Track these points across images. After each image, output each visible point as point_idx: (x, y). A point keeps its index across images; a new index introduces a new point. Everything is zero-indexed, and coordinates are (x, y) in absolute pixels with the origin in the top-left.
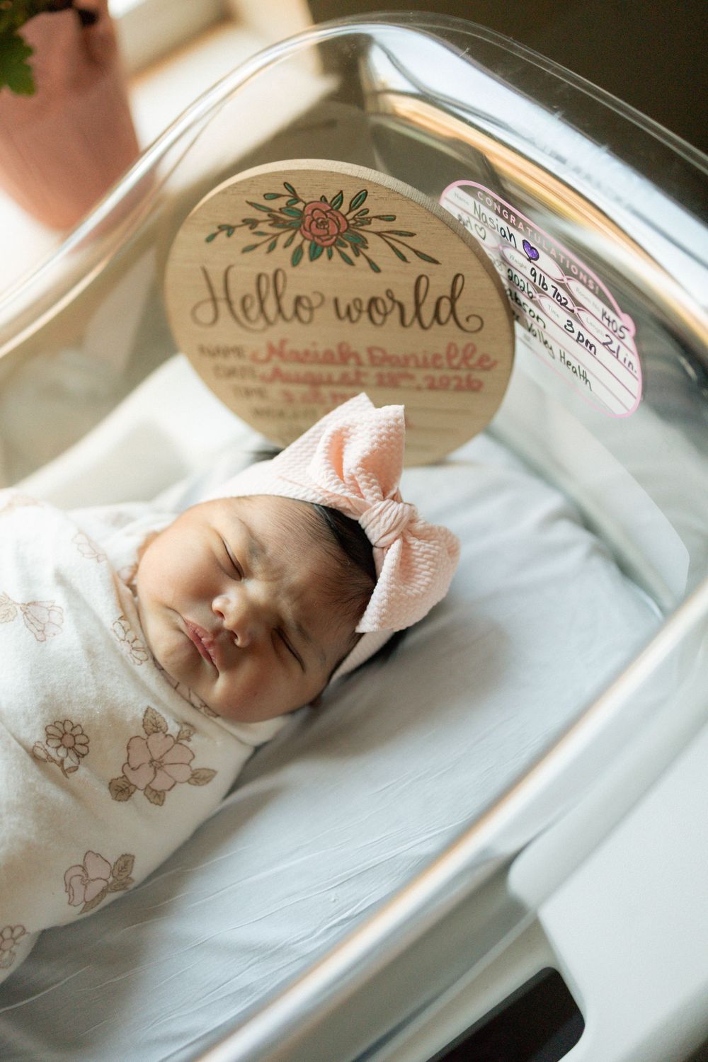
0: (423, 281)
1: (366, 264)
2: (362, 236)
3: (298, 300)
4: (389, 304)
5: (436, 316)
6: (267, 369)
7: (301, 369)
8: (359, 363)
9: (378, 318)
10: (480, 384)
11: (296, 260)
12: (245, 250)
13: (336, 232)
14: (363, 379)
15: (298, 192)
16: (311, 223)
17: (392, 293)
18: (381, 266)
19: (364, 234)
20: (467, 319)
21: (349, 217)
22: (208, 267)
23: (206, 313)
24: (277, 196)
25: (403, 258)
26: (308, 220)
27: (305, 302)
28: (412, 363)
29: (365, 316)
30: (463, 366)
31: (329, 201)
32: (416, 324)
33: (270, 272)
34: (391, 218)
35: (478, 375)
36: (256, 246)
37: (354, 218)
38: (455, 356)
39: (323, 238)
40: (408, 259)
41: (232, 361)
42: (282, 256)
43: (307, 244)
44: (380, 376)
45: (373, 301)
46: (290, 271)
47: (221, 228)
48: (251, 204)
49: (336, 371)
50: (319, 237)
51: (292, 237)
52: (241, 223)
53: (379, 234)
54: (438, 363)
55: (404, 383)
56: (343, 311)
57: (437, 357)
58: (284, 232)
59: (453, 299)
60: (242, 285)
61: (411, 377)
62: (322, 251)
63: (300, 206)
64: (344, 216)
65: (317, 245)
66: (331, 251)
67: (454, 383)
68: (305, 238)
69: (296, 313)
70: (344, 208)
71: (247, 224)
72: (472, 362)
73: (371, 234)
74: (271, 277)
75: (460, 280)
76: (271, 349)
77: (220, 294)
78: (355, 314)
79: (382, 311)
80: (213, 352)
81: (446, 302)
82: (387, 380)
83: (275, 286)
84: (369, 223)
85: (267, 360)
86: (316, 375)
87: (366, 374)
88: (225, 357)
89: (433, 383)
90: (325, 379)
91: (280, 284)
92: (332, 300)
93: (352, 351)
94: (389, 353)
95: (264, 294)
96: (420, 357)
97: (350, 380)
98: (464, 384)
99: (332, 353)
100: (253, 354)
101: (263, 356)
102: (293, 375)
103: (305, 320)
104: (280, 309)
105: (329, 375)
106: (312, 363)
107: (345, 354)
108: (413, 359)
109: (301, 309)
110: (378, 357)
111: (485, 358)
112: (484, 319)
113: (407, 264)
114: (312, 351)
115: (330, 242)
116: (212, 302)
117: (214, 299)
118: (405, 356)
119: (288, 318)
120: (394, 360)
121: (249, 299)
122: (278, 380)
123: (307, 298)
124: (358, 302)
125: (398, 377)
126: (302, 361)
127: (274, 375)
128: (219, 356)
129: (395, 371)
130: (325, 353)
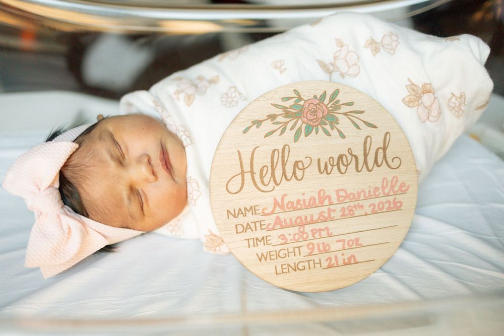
0: (368, 139)
2: (336, 117)
3: (296, 164)
4: (349, 157)
5: (376, 161)
6: (271, 220)
7: (294, 215)
8: (331, 203)
9: (343, 168)
10: (401, 203)
11: (297, 138)
12: (267, 135)
14: (332, 214)
15: (301, 94)
16: (307, 112)
17: (351, 151)
18: (345, 134)
19: (335, 114)
20: (393, 160)
21: (329, 106)
22: (241, 150)
23: (235, 185)
24: (289, 98)
25: (358, 127)
26: (306, 111)
27: (300, 165)
28: (362, 198)
29: (335, 168)
30: (391, 193)
31: (318, 97)
32: (365, 169)
33: (280, 148)
34: (351, 104)
35: (399, 198)
36: (273, 132)
37: (331, 107)
38: (386, 187)
39: (314, 121)
41: (250, 218)
42: (290, 134)
43: (304, 125)
44: (343, 209)
45: (340, 157)
46: (293, 145)
47: (254, 123)
48: (273, 105)
49: (315, 212)
50: (311, 120)
51: (296, 123)
52: (267, 118)
53: (345, 114)
54: (377, 193)
55: (357, 213)
56: (322, 168)
57: (376, 189)
58: (291, 120)
59: (385, 149)
60: (262, 159)
61: (362, 207)
62: (313, 129)
64: (326, 106)
66: (318, 128)
67: (387, 205)
69: (294, 173)
70: (326, 101)
71: (270, 118)
72: (396, 189)
73: (341, 115)
74: (281, 152)
75: (388, 136)
76: (276, 203)
77: (247, 168)
78: (329, 167)
79: (346, 164)
80: (237, 213)
81: (381, 151)
82: (347, 212)
83: (283, 157)
84: (339, 108)
85: (272, 213)
86: (303, 218)
87: (334, 211)
88: (245, 215)
89: (374, 208)
90: (309, 219)
91: (286, 155)
92: (317, 161)
93: (326, 194)
94: (349, 192)
95: (275, 164)
96: (367, 191)
97: (325, 217)
98: (392, 206)
99: (315, 199)
100: (263, 210)
101: (270, 210)
102: (288, 221)
103: (299, 178)
104: (284, 173)
105: (312, 216)
106: (301, 209)
107: (323, 198)
108: (362, 194)
109: (297, 170)
110: (342, 196)
111: (403, 185)
112: (402, 159)
113: (360, 130)
114: (302, 199)
115: (317, 123)
116: (241, 175)
117: (243, 173)
118: (358, 192)
119: (289, 178)
120: (351, 197)
121: (265, 169)
122: (278, 227)
123: (301, 161)
124: (331, 159)
125: (354, 209)
126: (295, 209)
127: (276, 224)
128: (241, 216)
129: (352, 204)
130: (310, 200)
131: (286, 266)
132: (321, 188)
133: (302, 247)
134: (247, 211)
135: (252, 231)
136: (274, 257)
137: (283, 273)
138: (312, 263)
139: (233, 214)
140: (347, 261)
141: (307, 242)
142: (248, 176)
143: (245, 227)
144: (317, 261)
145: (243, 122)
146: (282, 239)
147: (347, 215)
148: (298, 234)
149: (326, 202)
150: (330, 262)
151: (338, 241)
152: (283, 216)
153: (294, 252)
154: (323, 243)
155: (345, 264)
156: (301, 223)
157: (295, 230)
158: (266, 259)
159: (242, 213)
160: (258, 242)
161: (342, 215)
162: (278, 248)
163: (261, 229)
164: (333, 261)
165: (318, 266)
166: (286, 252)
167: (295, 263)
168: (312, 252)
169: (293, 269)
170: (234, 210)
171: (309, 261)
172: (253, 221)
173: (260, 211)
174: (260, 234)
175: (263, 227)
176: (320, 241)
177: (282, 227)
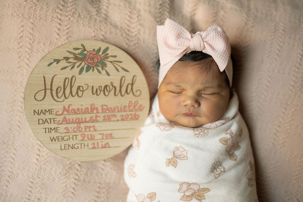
0: (123, 78)
1: (105, 73)
2: (105, 63)
3: (79, 87)
4: (111, 87)
5: (126, 91)
6: (61, 118)
7: (75, 117)
8: (98, 112)
9: (107, 93)
10: (139, 116)
11: (81, 72)
12: (62, 69)
13: (97, 61)
14: (98, 119)
15: (86, 47)
16: (88, 58)
17: (113, 83)
18: (110, 73)
19: (106, 62)
20: (136, 91)
21: (102, 56)
22: (45, 76)
23: (40, 96)
24: (78, 49)
25: (118, 70)
26: (87, 57)
27: (81, 89)
28: (116, 111)
29: (102, 92)
30: (134, 110)
31: (96, 50)
32: (119, 95)
33: (70, 77)
34: (115, 56)
35: (138, 113)
36: (67, 67)
37: (103, 57)
38: (131, 106)
39: (92, 64)
40: (119, 70)
41: (48, 116)
42: (76, 70)
43: (86, 66)
44: (104, 116)
45: (106, 87)
46: (78, 76)
47: (55, 61)
48: (68, 52)
49: (88, 116)
50: (90, 63)
51: (81, 64)
52: (63, 59)
53: (111, 62)
54: (125, 109)
55: (113, 119)
56: (94, 92)
57: (125, 107)
58: (78, 62)
59: (132, 84)
60: (58, 82)
61: (116, 116)
62: (91, 68)
63: (85, 52)
64: (100, 56)
65: (89, 66)
66: (94, 68)
67: (130, 117)
68: (85, 64)
69: (77, 93)
70: (100, 53)
71: (65, 59)
72: (137, 108)
73: (108, 62)
74: (70, 79)
75: (135, 78)
76: (65, 109)
77: (48, 87)
78: (99, 92)
79: (108, 90)
80: (40, 112)
81: (130, 86)
82: (107, 118)
83: (71, 82)
84: (108, 58)
85: (62, 114)
86: (80, 119)
87: (99, 117)
88: (45, 114)
89: (123, 118)
90: (83, 120)
91: (73, 82)
92: (91, 87)
93: (95, 107)
94: (109, 107)
95: (66, 86)
96: (119, 107)
97: (93, 120)
98: (133, 117)
99: (88, 109)
100: (57, 112)
101: (60, 113)
102: (71, 120)
103: (80, 96)
104: (71, 92)
105: (86, 118)
106: (79, 114)
107: (93, 109)
108: (117, 109)
109: (79, 92)
110: (105, 109)
111: (141, 106)
112: (142, 91)
113: (119, 72)
114: (80, 108)
115: (94, 65)
116: (44, 90)
117: (45, 89)
118: (114, 108)
119: (74, 95)
120: (110, 110)
121: (60, 88)
122: (65, 123)
123: (82, 87)
124: (100, 87)
125: (111, 117)
126: (76, 113)
127: (63, 121)
128: (42, 114)
129: (110, 114)
130: (85, 109)
131: (67, 146)
132: (92, 103)
133: (78, 135)
134: (46, 112)
135: (48, 123)
136: (61, 140)
137: (65, 149)
138: (83, 145)
139: (38, 112)
140: (104, 146)
141: (81, 133)
142: (48, 92)
143: (44, 121)
144: (86, 144)
145: (49, 59)
146: (66, 130)
147: (107, 120)
148: (76, 128)
149: (95, 111)
150: (94, 145)
151: (100, 134)
152: (68, 117)
153: (73, 138)
154: (91, 135)
155: (103, 147)
156: (79, 122)
157: (75, 125)
158: (55, 141)
159: (43, 113)
160: (52, 131)
161: (104, 120)
162: (63, 135)
163: (54, 123)
164: (96, 145)
165: (86, 147)
166: (68, 137)
167: (73, 145)
168: (84, 139)
169: (71, 147)
170: (38, 110)
171: (81, 144)
172: (49, 118)
173: (54, 113)
174: (53, 126)
175: (55, 122)
176: (89, 133)
177: (67, 123)
